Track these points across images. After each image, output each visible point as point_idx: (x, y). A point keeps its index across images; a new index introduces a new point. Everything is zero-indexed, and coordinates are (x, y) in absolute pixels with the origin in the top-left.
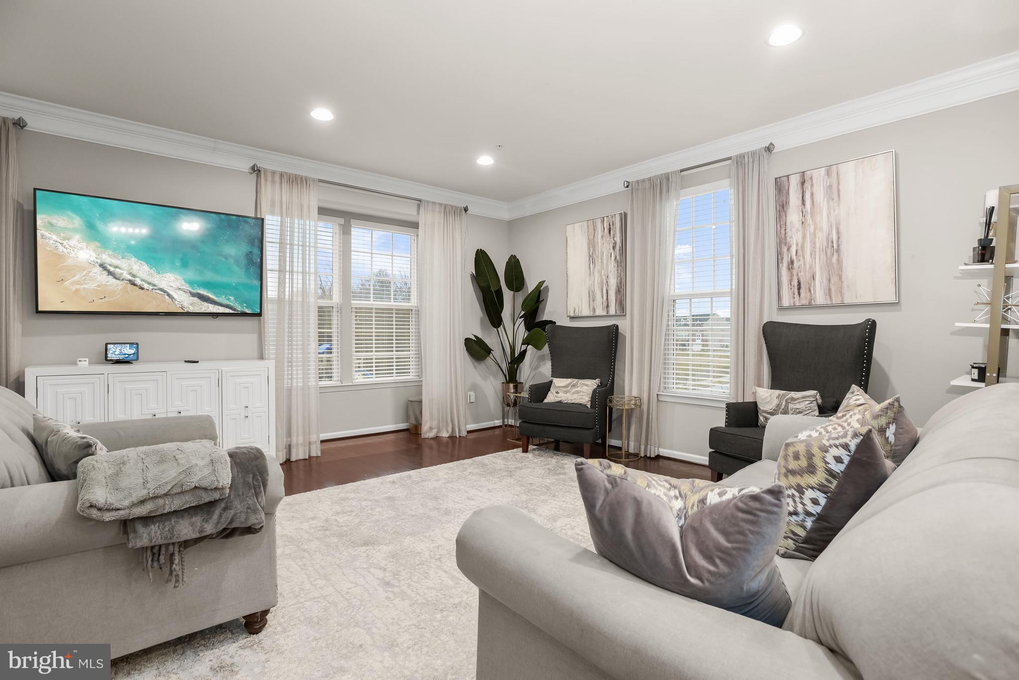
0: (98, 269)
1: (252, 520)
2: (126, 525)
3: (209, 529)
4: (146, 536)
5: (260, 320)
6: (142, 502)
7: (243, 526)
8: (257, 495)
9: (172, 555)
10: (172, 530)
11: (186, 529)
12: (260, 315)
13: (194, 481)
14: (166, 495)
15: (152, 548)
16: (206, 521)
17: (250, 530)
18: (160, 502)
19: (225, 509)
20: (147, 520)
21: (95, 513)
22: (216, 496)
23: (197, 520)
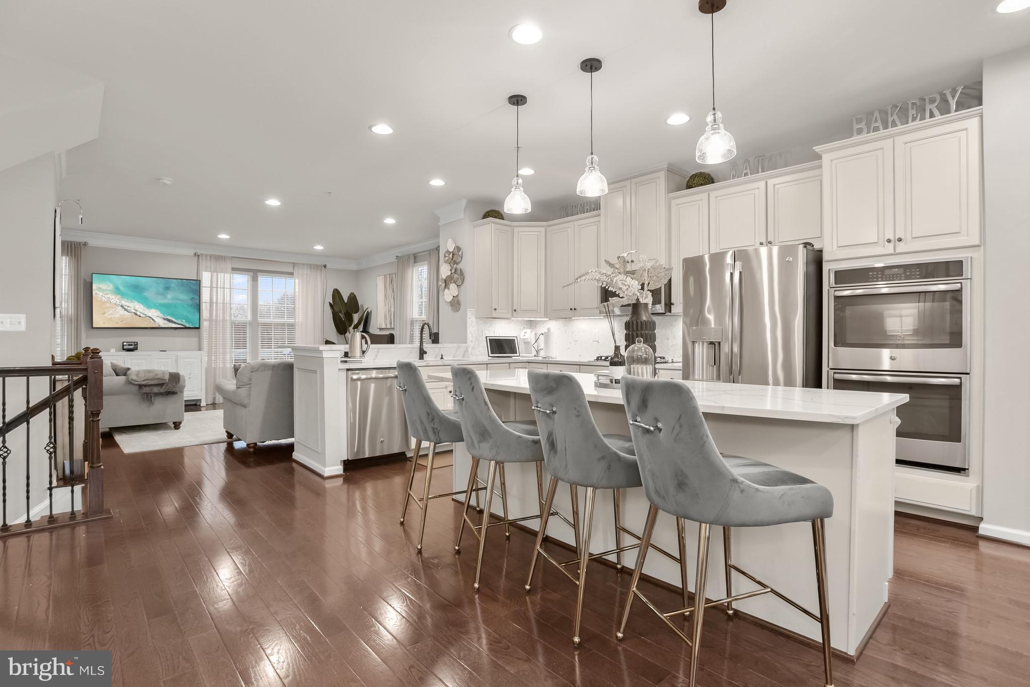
0: (120, 308)
1: (174, 390)
2: (141, 386)
3: (162, 391)
4: (146, 390)
5: (199, 331)
6: (144, 380)
7: (172, 391)
8: (176, 383)
9: (152, 397)
10: (152, 389)
11: (156, 390)
12: (199, 328)
13: (158, 377)
14: (151, 380)
15: (147, 393)
16: (161, 388)
17: (174, 393)
18: (149, 381)
19: (167, 386)
20: (146, 386)
21: (133, 382)
22: (164, 382)
23: (159, 388)
